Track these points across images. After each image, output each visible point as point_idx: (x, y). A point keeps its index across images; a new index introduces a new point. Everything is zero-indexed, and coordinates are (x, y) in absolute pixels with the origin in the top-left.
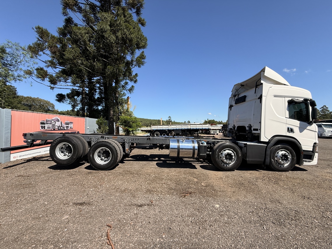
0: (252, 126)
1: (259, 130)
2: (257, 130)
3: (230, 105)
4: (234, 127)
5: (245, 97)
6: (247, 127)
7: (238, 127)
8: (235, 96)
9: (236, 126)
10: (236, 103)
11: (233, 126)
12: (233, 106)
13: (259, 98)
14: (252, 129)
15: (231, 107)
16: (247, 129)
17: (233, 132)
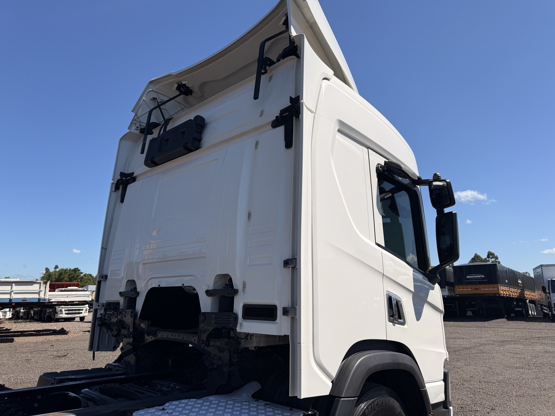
0: (237, 284)
1: (280, 312)
2: (266, 313)
3: (122, 174)
4: (131, 294)
5: (199, 125)
6: (208, 293)
7: (154, 293)
8: (146, 130)
9: (143, 288)
10: (152, 162)
11: (123, 289)
12: (134, 179)
13: (275, 124)
14: (238, 309)
15: (123, 182)
16: (206, 304)
17: (121, 324)
